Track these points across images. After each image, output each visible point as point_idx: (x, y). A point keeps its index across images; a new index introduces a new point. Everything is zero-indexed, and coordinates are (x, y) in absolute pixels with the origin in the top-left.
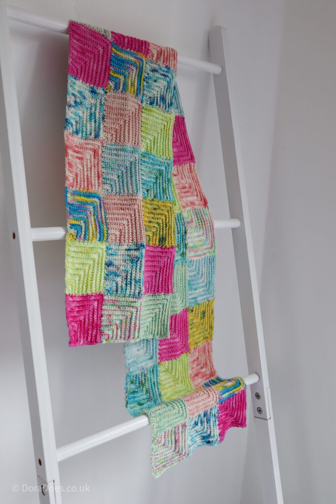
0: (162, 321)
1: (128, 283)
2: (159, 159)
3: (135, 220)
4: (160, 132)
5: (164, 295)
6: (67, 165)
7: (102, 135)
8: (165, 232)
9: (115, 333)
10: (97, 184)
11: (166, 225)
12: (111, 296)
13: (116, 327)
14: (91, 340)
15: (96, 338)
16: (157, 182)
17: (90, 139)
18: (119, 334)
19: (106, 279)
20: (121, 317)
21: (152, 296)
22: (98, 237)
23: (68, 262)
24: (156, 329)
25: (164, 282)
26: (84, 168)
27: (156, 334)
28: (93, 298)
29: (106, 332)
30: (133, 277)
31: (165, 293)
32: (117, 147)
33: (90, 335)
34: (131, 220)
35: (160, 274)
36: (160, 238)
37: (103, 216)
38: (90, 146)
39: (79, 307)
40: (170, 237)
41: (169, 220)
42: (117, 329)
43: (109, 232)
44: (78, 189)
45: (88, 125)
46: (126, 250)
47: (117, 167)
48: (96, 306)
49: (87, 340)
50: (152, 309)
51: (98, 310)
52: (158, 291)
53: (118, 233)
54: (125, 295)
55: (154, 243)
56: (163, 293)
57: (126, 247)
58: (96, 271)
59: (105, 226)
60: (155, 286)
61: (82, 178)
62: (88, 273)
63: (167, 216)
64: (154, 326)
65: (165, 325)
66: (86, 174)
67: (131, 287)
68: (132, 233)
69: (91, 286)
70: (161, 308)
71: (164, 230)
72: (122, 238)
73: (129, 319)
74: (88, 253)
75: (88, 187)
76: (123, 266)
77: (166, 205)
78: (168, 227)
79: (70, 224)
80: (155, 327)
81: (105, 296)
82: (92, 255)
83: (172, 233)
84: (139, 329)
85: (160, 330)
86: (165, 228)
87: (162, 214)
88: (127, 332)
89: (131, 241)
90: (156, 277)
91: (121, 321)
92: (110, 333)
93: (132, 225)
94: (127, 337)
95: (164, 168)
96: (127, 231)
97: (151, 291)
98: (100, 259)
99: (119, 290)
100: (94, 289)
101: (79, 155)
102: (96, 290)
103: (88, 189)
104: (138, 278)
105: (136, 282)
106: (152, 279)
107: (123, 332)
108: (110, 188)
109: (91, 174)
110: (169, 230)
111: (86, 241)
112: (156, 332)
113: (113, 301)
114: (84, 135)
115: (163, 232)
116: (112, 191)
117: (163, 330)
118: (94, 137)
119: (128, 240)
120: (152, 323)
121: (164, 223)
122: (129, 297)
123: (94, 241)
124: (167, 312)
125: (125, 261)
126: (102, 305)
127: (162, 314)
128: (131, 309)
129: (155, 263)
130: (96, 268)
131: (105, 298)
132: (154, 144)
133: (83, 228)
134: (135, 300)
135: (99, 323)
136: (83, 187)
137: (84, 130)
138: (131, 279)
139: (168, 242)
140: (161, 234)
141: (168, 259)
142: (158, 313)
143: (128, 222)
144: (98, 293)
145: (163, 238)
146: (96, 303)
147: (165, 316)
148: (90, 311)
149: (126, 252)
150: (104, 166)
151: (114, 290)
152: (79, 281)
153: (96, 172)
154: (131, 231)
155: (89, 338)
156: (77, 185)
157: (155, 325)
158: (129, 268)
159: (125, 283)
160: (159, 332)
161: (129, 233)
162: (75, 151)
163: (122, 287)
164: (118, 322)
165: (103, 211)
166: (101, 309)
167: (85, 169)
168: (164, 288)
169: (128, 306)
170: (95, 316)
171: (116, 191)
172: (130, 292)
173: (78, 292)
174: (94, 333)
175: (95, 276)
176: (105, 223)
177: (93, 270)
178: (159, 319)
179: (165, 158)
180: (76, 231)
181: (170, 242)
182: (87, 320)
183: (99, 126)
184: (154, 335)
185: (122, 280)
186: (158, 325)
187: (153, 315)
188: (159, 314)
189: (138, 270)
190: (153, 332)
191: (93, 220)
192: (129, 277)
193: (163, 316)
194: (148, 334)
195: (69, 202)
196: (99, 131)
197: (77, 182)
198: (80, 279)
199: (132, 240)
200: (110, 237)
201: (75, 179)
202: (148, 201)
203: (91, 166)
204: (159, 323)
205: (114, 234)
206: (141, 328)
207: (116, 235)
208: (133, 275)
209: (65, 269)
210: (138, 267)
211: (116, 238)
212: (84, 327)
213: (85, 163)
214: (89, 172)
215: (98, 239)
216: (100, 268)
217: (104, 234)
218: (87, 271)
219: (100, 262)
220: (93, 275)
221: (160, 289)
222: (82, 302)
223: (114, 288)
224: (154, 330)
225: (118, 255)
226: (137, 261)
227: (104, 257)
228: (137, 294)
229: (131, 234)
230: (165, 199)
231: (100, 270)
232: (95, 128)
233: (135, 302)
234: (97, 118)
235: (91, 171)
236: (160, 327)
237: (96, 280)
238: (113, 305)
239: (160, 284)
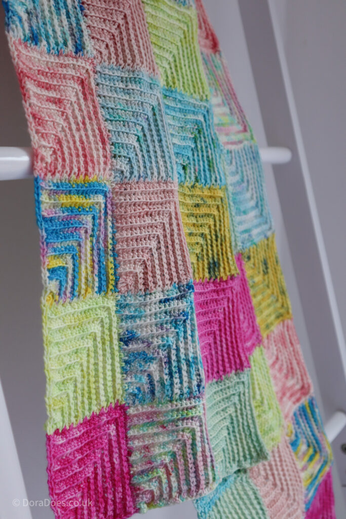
0: (246, 428)
1: (174, 370)
2: (192, 101)
3: (172, 235)
4: (179, 44)
5: (236, 375)
6: (31, 119)
7: (89, 45)
8: (215, 251)
9: (165, 486)
10: (102, 159)
11: (217, 236)
12: (142, 406)
13: (163, 470)
14: (114, 511)
15: (125, 506)
16: (197, 146)
17: (66, 56)
18: (175, 485)
19: (124, 371)
20: (170, 448)
21: (217, 382)
22: (97, 284)
23: (50, 359)
24: (241, 449)
25: (230, 349)
26: (69, 123)
27: (242, 458)
28: (104, 419)
29: (146, 487)
30: (183, 356)
31: (236, 370)
32: (123, 75)
33: (110, 502)
34: (165, 236)
35: (221, 336)
36: (209, 264)
37: (110, 236)
38: (71, 72)
39: (80, 450)
40: (226, 259)
41: (220, 225)
42: (168, 474)
43: (120, 270)
44: (66, 176)
45: (56, 22)
46: (160, 302)
47: (133, 120)
48: (113, 433)
49: (105, 514)
50: (223, 410)
51: (119, 443)
52: (224, 371)
53: (139, 269)
54: (171, 397)
55: (201, 276)
56: (233, 372)
57: (160, 296)
58: (101, 358)
59: (111, 259)
60: (217, 362)
61: (72, 147)
62: (88, 368)
63: (217, 218)
64: (234, 443)
65: (253, 435)
66: (77, 139)
67: (181, 377)
68: (169, 264)
69: (97, 393)
70: (237, 402)
71: (214, 246)
72: (150, 279)
73: (189, 446)
74: (80, 326)
75: (87, 170)
76: (157, 338)
77: (216, 194)
78: (219, 240)
79: (49, 270)
80: (237, 445)
81: (129, 407)
82: (88, 326)
83: (229, 249)
84: (212, 461)
85: (246, 447)
86: (214, 242)
87: (208, 215)
88: (192, 475)
89: (168, 282)
90: (215, 343)
91: (174, 455)
92: (154, 487)
93: (167, 247)
94: (193, 488)
95: (201, 118)
96: (157, 262)
97: (212, 374)
98: (107, 332)
99: (158, 388)
100: (103, 398)
101: (52, 94)
102: (107, 401)
103: (86, 175)
104: (191, 355)
105: (189, 364)
106: (210, 349)
107: (183, 477)
108: (128, 167)
109: (87, 135)
110: (221, 245)
111: (75, 299)
112: (241, 454)
113: (149, 415)
114: (53, 45)
115: (212, 250)
116: (132, 173)
117: (251, 446)
118: (74, 50)
119: (163, 280)
120: (230, 439)
121: (213, 232)
122: (181, 400)
123: (88, 295)
124: (248, 408)
125: (162, 325)
126: (126, 430)
127: (242, 414)
128: (189, 425)
129: (210, 315)
130: (100, 352)
131: (131, 411)
132: (177, 71)
133: (70, 271)
134: (193, 404)
135: (125, 470)
136: (76, 170)
137: (51, 32)
138: (179, 361)
139: (224, 268)
140: (210, 256)
141: (228, 302)
142: (234, 415)
143: (159, 242)
144: (113, 406)
145: (214, 263)
146: (113, 427)
147: (247, 416)
148: (103, 449)
149: (162, 305)
150: (108, 117)
151: (147, 390)
152: (75, 391)
153: (97, 131)
154: (165, 260)
155: (110, 508)
156: (64, 166)
157: (236, 441)
158: (172, 340)
159: (167, 371)
160: (247, 452)
161: (161, 265)
162: (40, 85)
163: (162, 382)
164: (167, 459)
165: (110, 224)
166: (126, 437)
167: (74, 127)
168: (233, 362)
169: (183, 420)
170: (116, 456)
171: (139, 172)
172: (181, 389)
173: (76, 417)
174: (120, 495)
175: (101, 370)
176: (110, 253)
177: (96, 357)
178: (238, 426)
179: (198, 97)
180: (58, 282)
181: (227, 268)
182: (100, 471)
183: (78, 24)
184: (239, 461)
185: (161, 366)
186: (241, 439)
187: (227, 423)
188: (237, 416)
189: (190, 338)
190: (236, 456)
191: (89, 249)
192: (174, 358)
193: (245, 418)
194: (228, 465)
195: (45, 214)
196: (82, 36)
197: (64, 160)
198: (76, 386)
199: (171, 279)
200: (122, 280)
201: (59, 153)
202: (187, 192)
203: (84, 118)
204: (240, 434)
205: (131, 272)
206: (214, 459)
207: (136, 275)
208: (182, 350)
209: (45, 377)
210: (189, 332)
211: (136, 282)
212: (96, 489)
213: (69, 112)
214: (83, 133)
215: (96, 289)
216: (108, 350)
217: (108, 277)
218: (85, 364)
219: (107, 338)
220: (97, 370)
221: (227, 365)
222: (86, 436)
223: (146, 388)
224: (236, 451)
225: (145, 316)
226: (185, 321)
227: (115, 324)
228: (196, 388)
229: (165, 266)
230: (213, 181)
231: (109, 355)
232: (71, 29)
233: (195, 407)
234: (70, 7)
235: (86, 130)
236: (245, 443)
237: (105, 379)
238: (152, 423)
239: (225, 355)
